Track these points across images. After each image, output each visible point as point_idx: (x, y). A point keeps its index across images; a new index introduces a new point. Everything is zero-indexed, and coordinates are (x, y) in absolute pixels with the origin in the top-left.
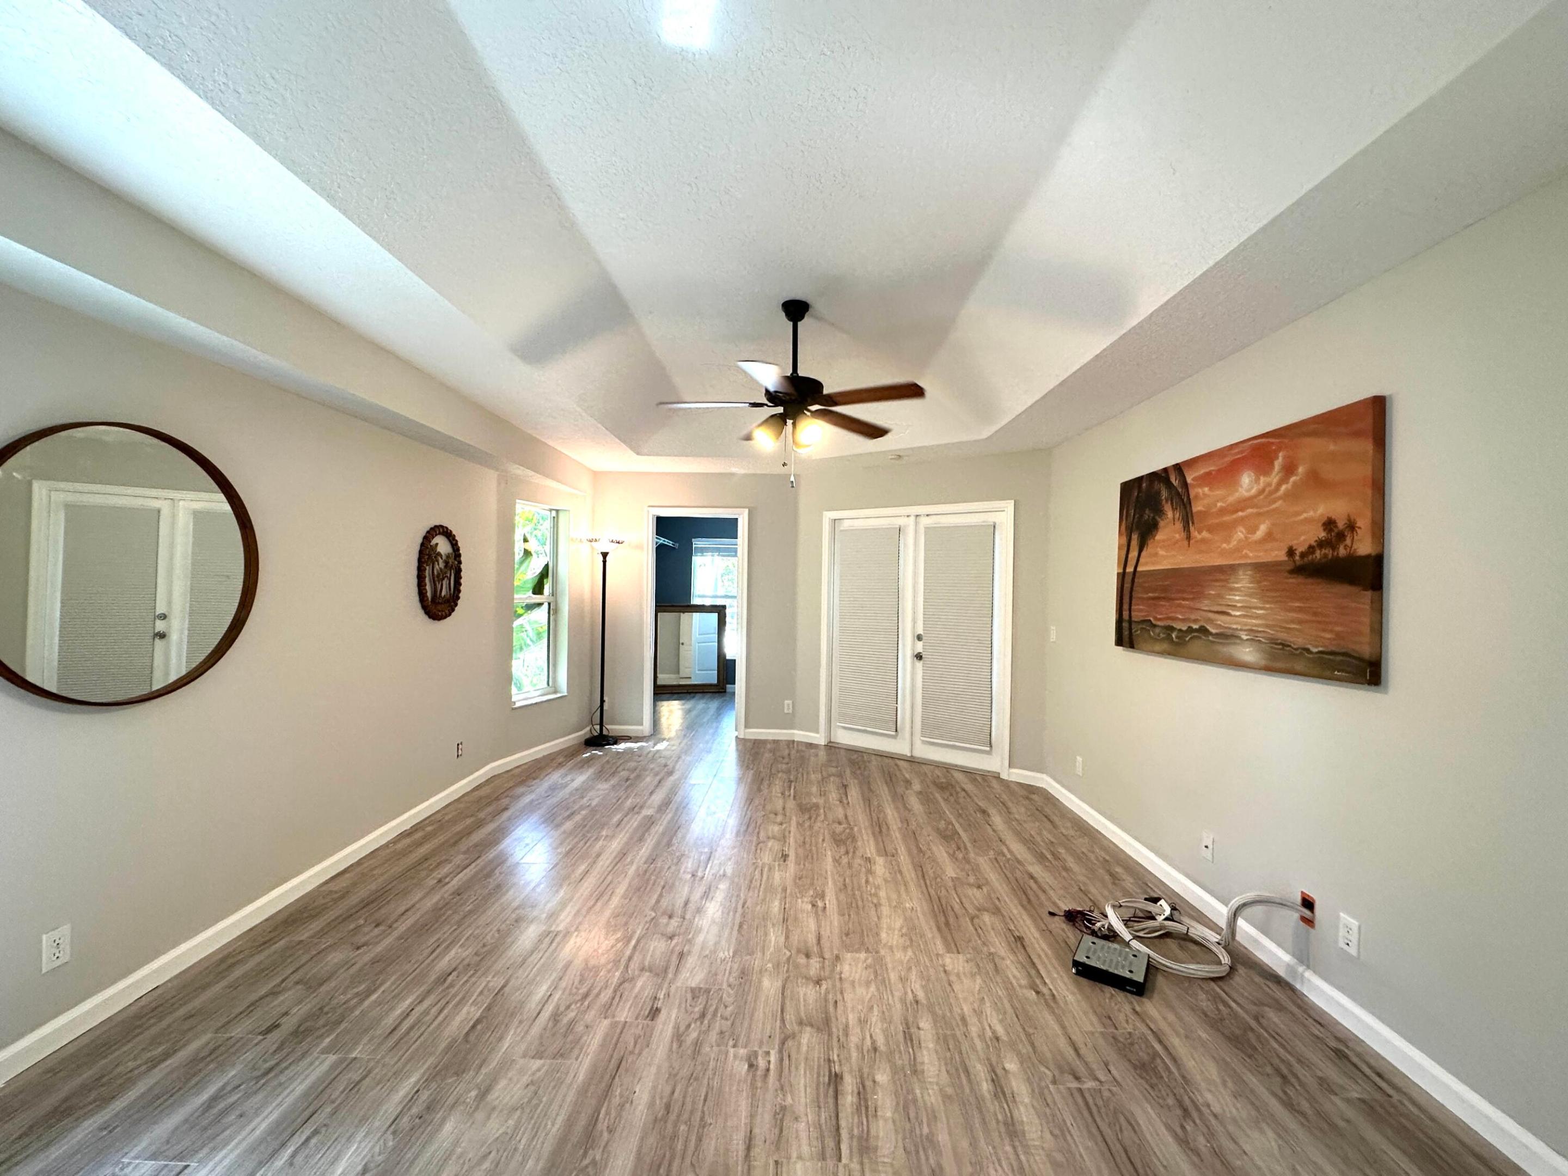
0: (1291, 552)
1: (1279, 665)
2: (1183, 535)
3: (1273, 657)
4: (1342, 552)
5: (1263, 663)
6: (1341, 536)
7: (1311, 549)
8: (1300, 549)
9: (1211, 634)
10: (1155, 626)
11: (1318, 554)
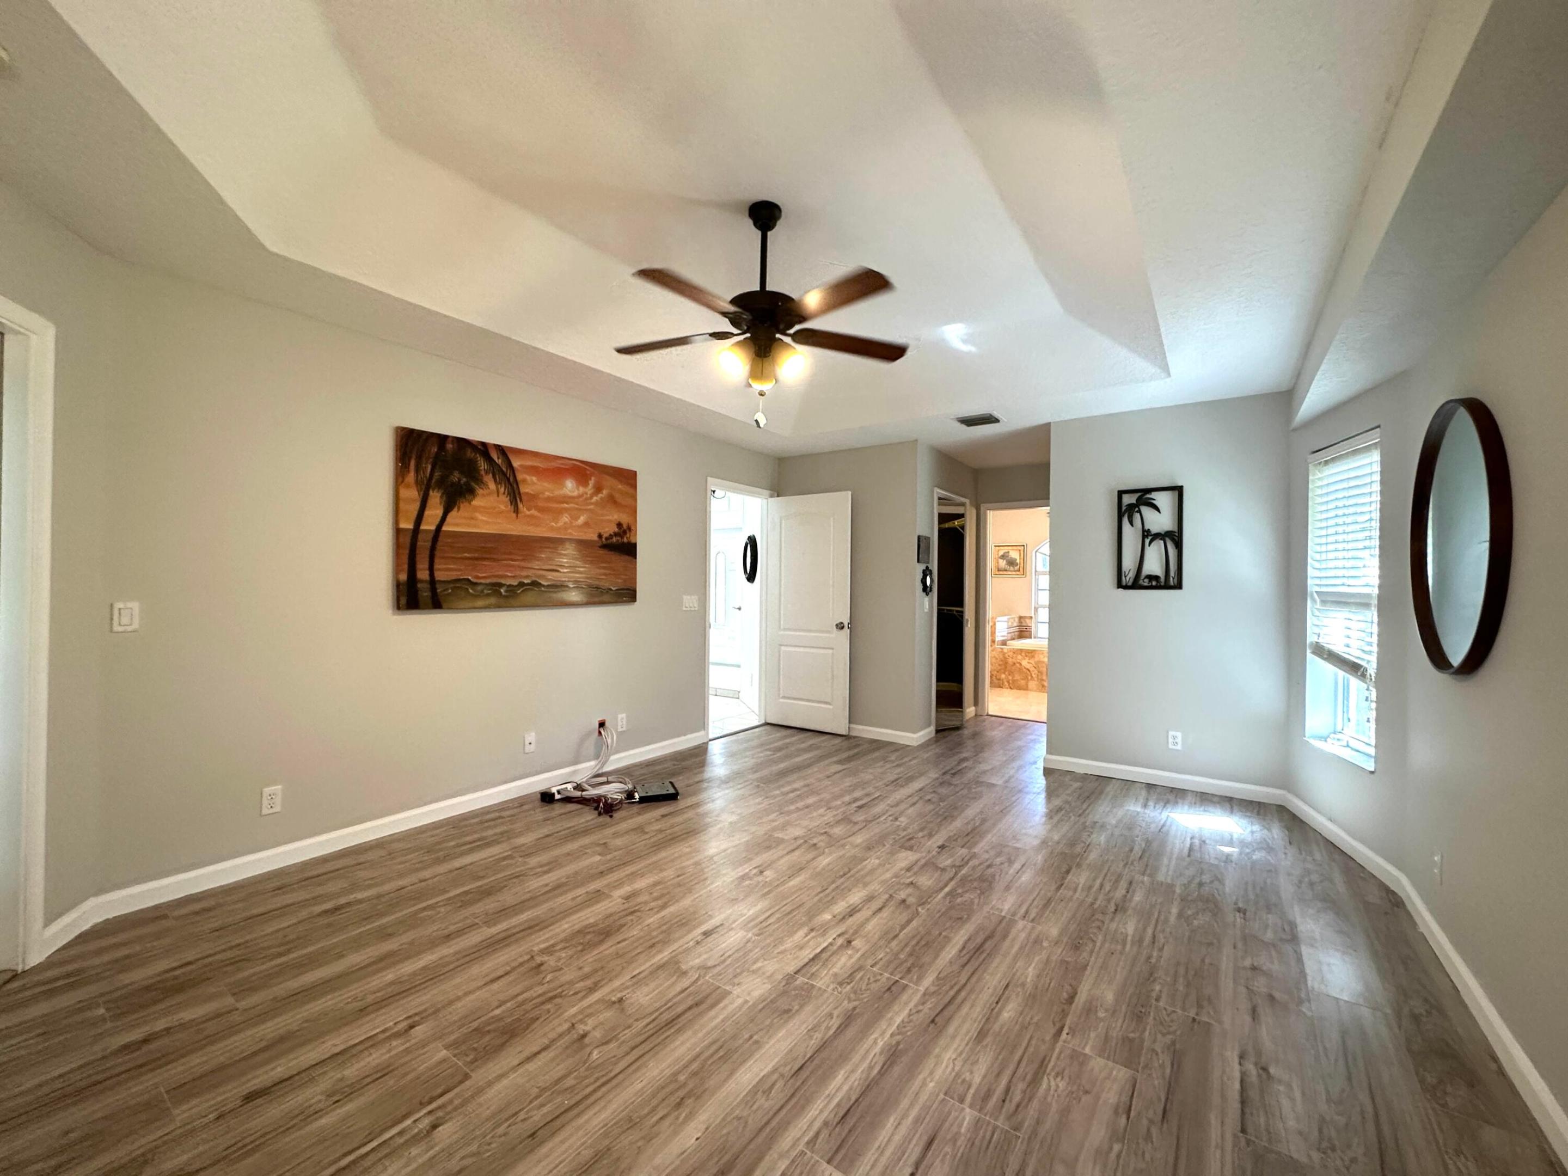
0: (600, 536)
1: (596, 599)
2: (510, 508)
3: (592, 595)
4: (625, 540)
5: (585, 600)
6: (625, 532)
7: (611, 536)
8: (605, 535)
9: (544, 586)
10: (476, 584)
11: (614, 539)
